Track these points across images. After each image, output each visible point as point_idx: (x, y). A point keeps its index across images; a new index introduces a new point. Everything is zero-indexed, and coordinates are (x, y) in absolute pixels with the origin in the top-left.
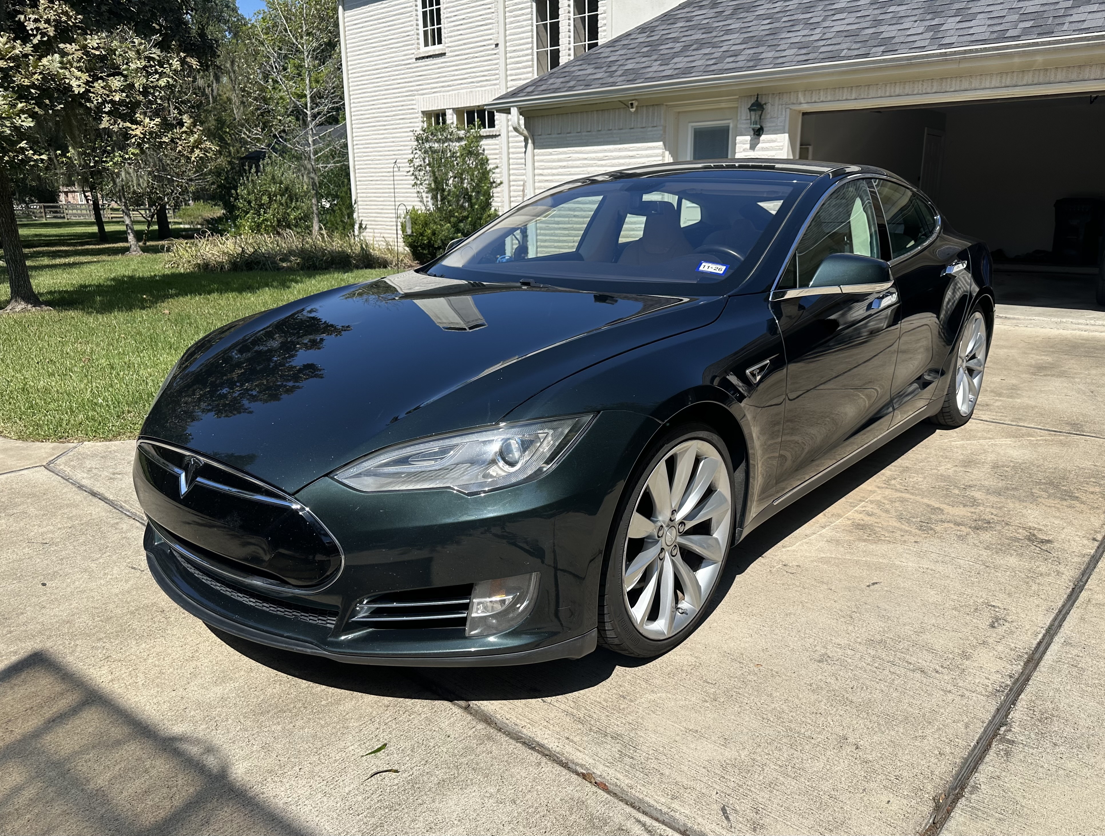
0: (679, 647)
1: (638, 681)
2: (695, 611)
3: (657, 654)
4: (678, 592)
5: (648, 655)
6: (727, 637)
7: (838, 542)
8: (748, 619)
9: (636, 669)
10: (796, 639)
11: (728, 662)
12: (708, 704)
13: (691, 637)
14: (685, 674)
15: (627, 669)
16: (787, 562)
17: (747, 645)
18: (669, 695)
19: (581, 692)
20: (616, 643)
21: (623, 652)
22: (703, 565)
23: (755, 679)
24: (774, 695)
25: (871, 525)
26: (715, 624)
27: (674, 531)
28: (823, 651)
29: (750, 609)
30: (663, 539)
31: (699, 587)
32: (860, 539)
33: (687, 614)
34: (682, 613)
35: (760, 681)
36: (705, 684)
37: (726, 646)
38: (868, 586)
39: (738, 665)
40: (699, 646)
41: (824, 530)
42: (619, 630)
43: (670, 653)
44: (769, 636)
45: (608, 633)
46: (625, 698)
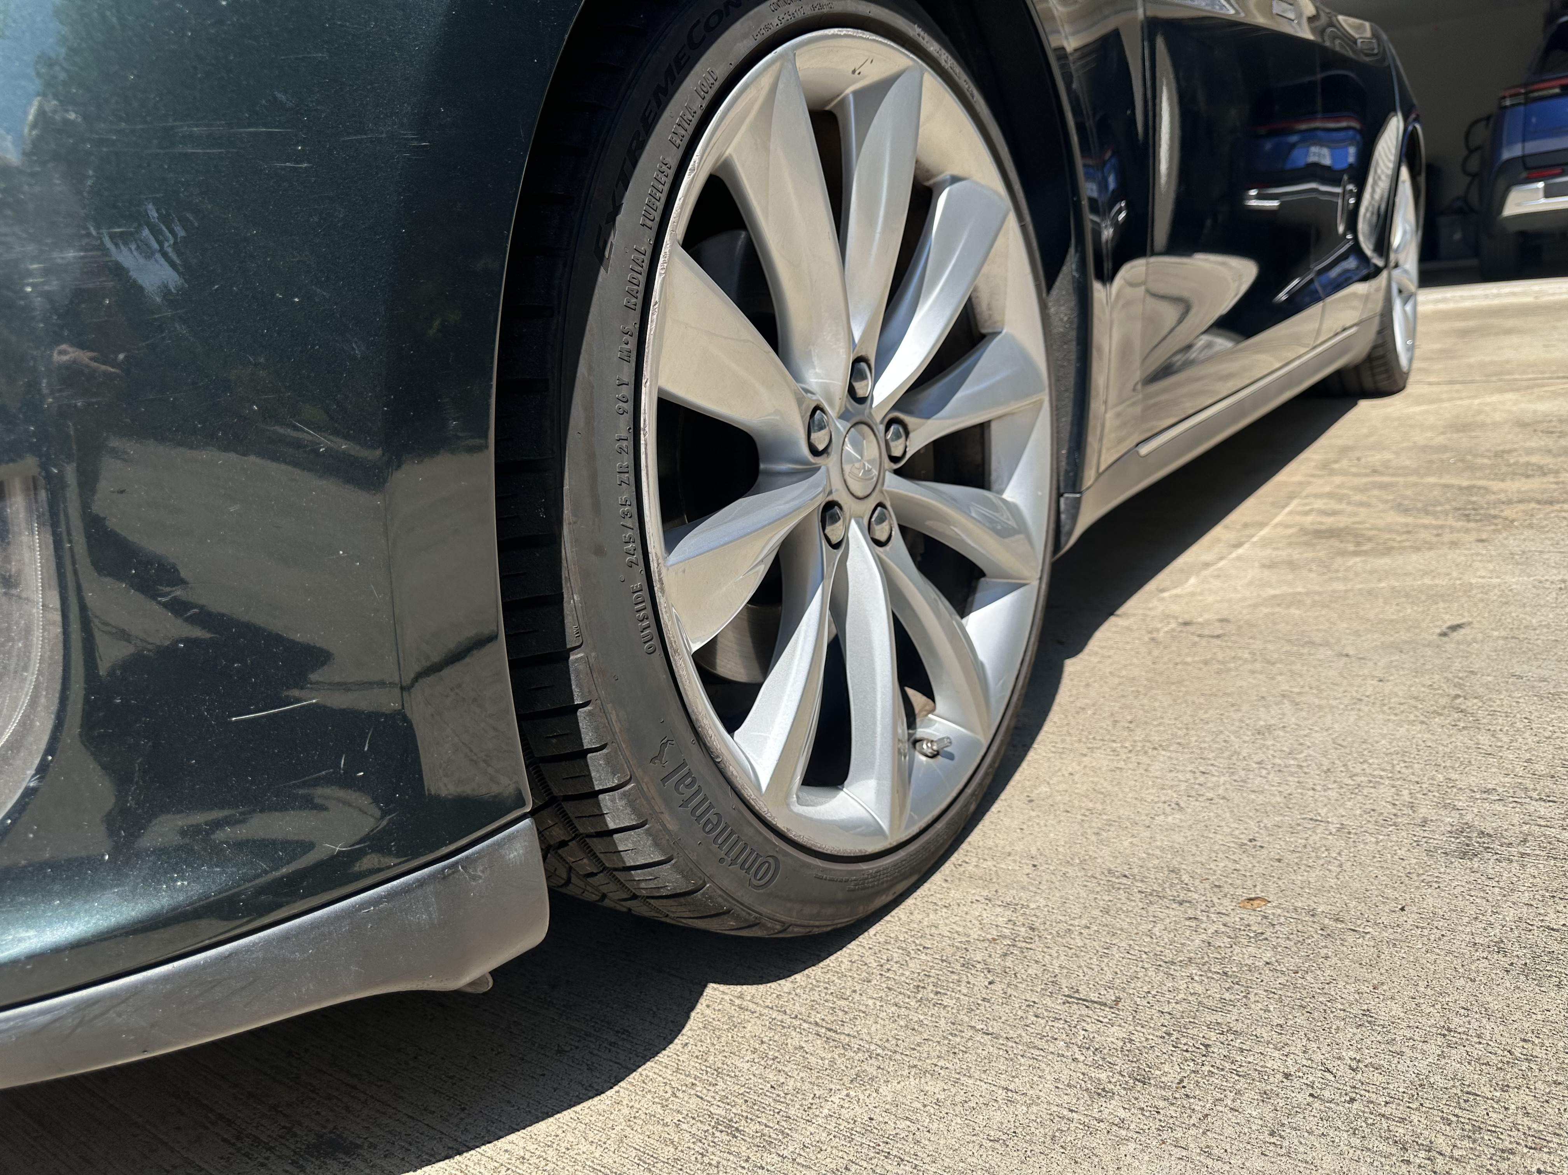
0: (937, 878)
1: (795, 1039)
2: (975, 743)
3: (862, 911)
4: (910, 692)
5: (823, 925)
6: (1097, 823)
7: (1292, 565)
8: (1145, 759)
9: (785, 984)
10: (1333, 794)
11: (1137, 905)
12: (1114, 1108)
13: (975, 837)
14: (981, 981)
15: (749, 990)
16: (1187, 617)
17: (1178, 838)
18: (934, 1087)
19: (541, 1127)
20: (670, 888)
21: (713, 926)
22: (979, 596)
23: (1268, 955)
24: (1383, 1017)
25: (1346, 527)
26: (1044, 789)
27: (872, 449)
28: (1450, 819)
29: (1139, 735)
30: (830, 463)
31: (979, 667)
32: (1343, 553)
33: (951, 757)
34: (933, 756)
35: (1291, 963)
36: (1078, 1010)
37: (1106, 851)
38: (1444, 634)
39: (1175, 912)
40: (1008, 864)
41: (1240, 551)
42: (672, 825)
43: (910, 901)
44: (1235, 797)
45: (622, 842)
46: (735, 1132)
